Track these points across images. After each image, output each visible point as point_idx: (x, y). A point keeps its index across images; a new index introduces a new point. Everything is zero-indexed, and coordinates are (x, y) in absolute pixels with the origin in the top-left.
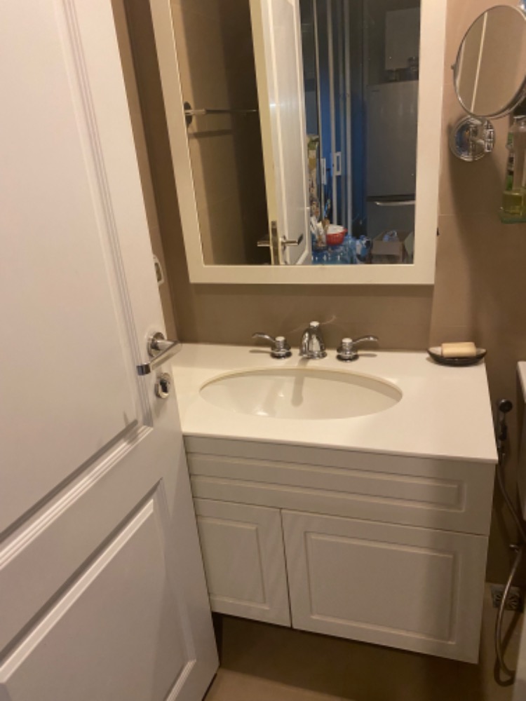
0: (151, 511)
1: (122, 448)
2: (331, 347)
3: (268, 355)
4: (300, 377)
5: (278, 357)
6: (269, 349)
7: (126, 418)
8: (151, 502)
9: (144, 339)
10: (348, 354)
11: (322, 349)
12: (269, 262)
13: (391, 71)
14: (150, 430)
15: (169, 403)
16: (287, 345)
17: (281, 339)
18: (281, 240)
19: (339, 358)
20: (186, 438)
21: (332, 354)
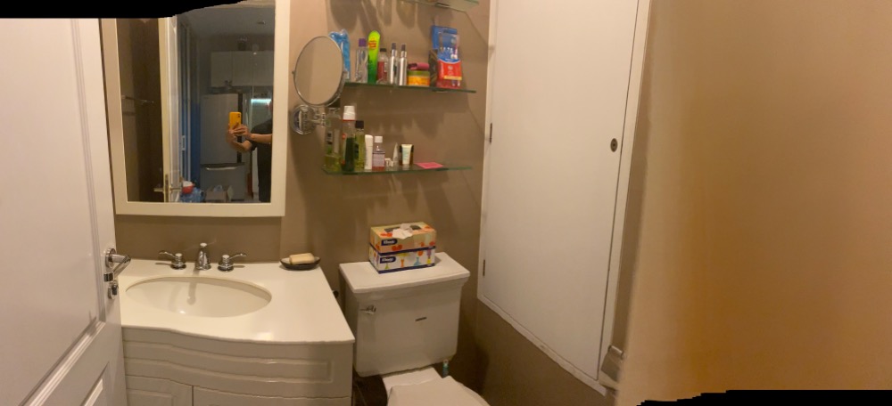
0: (102, 389)
1: (87, 340)
2: (214, 262)
3: (169, 267)
4: (194, 283)
5: (177, 268)
6: (170, 262)
7: (90, 317)
8: (101, 381)
9: (104, 253)
10: (226, 267)
11: (208, 263)
12: (163, 201)
13: (214, 88)
14: (103, 324)
15: (115, 303)
16: (184, 260)
17: (179, 255)
18: (170, 187)
19: (220, 269)
20: (124, 329)
21: (215, 266)
